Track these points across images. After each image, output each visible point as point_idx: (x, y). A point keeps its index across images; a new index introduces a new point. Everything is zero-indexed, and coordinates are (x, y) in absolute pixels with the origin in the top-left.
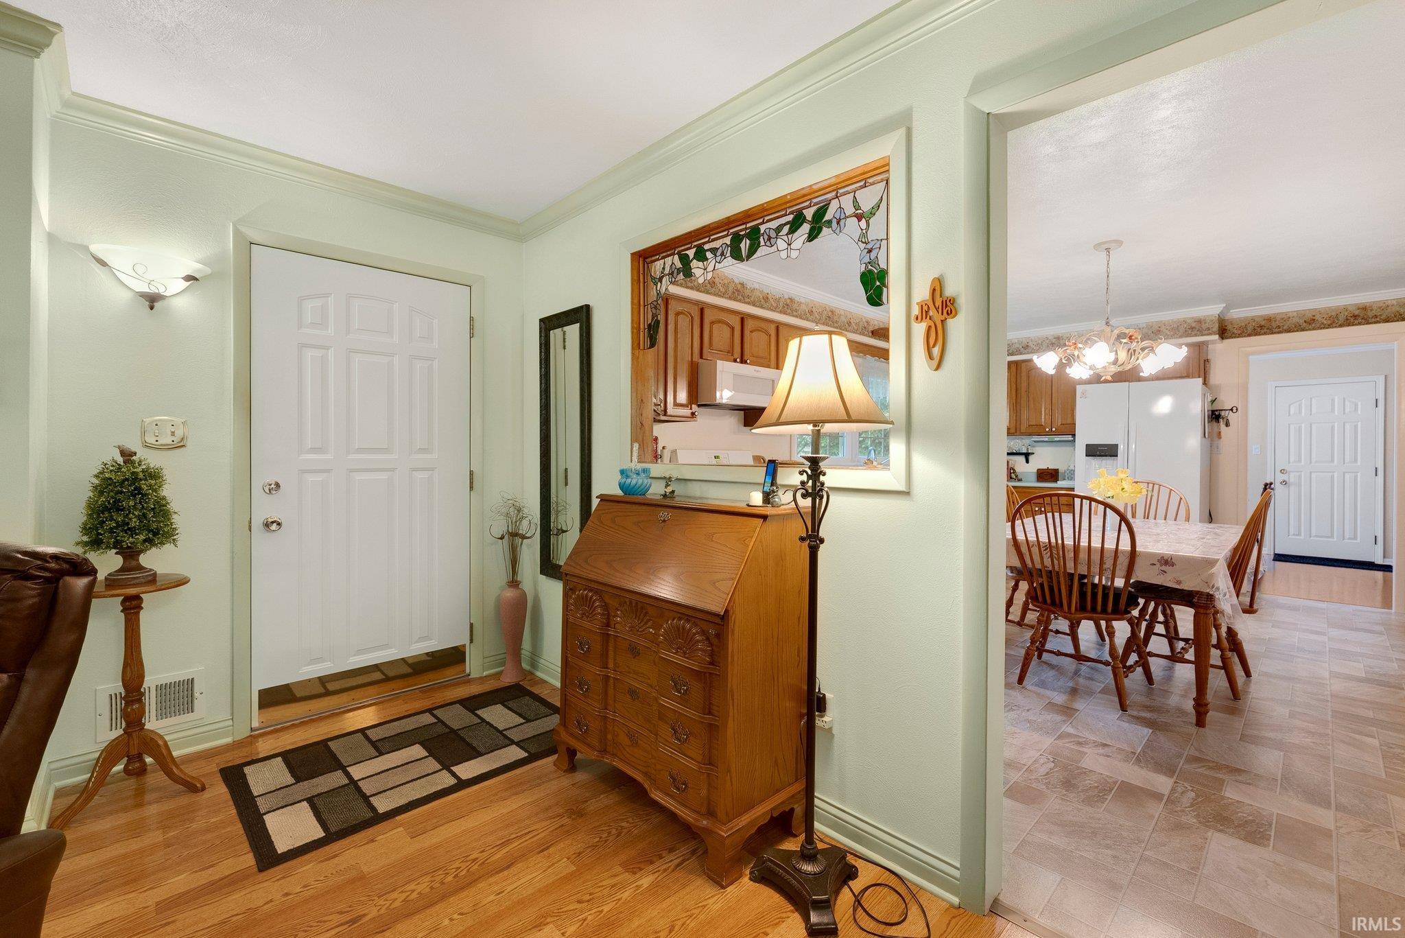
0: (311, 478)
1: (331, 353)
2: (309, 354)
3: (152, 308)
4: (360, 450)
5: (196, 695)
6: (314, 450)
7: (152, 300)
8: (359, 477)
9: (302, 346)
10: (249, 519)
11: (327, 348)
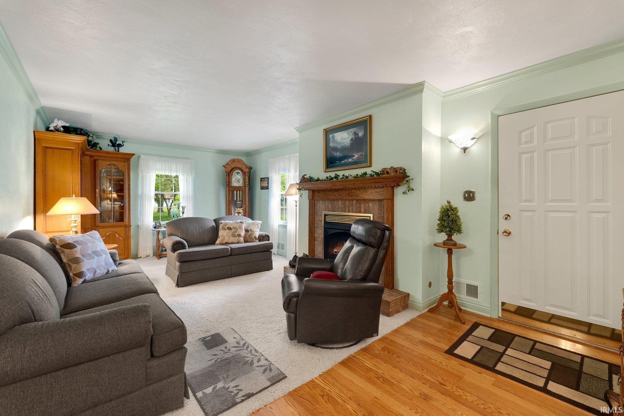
0: (526, 214)
1: (535, 154)
2: (524, 157)
3: (465, 152)
4: (552, 201)
5: (478, 293)
6: (526, 201)
7: (465, 149)
8: (552, 214)
9: (521, 153)
10: (497, 229)
11: (533, 152)
